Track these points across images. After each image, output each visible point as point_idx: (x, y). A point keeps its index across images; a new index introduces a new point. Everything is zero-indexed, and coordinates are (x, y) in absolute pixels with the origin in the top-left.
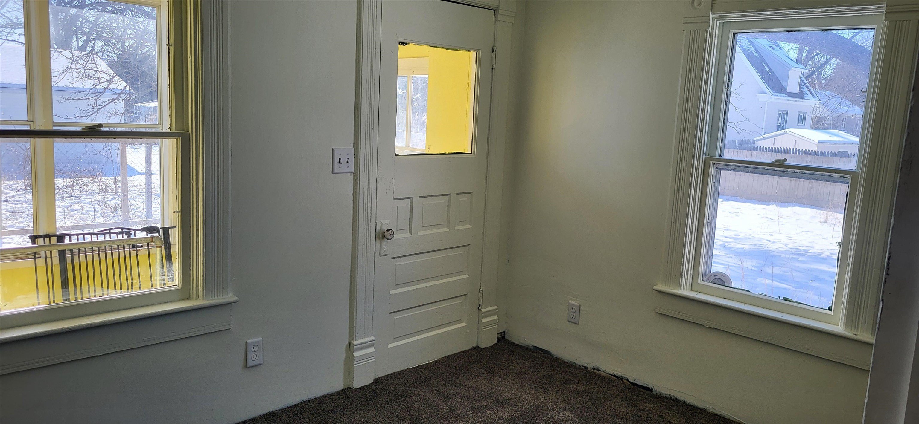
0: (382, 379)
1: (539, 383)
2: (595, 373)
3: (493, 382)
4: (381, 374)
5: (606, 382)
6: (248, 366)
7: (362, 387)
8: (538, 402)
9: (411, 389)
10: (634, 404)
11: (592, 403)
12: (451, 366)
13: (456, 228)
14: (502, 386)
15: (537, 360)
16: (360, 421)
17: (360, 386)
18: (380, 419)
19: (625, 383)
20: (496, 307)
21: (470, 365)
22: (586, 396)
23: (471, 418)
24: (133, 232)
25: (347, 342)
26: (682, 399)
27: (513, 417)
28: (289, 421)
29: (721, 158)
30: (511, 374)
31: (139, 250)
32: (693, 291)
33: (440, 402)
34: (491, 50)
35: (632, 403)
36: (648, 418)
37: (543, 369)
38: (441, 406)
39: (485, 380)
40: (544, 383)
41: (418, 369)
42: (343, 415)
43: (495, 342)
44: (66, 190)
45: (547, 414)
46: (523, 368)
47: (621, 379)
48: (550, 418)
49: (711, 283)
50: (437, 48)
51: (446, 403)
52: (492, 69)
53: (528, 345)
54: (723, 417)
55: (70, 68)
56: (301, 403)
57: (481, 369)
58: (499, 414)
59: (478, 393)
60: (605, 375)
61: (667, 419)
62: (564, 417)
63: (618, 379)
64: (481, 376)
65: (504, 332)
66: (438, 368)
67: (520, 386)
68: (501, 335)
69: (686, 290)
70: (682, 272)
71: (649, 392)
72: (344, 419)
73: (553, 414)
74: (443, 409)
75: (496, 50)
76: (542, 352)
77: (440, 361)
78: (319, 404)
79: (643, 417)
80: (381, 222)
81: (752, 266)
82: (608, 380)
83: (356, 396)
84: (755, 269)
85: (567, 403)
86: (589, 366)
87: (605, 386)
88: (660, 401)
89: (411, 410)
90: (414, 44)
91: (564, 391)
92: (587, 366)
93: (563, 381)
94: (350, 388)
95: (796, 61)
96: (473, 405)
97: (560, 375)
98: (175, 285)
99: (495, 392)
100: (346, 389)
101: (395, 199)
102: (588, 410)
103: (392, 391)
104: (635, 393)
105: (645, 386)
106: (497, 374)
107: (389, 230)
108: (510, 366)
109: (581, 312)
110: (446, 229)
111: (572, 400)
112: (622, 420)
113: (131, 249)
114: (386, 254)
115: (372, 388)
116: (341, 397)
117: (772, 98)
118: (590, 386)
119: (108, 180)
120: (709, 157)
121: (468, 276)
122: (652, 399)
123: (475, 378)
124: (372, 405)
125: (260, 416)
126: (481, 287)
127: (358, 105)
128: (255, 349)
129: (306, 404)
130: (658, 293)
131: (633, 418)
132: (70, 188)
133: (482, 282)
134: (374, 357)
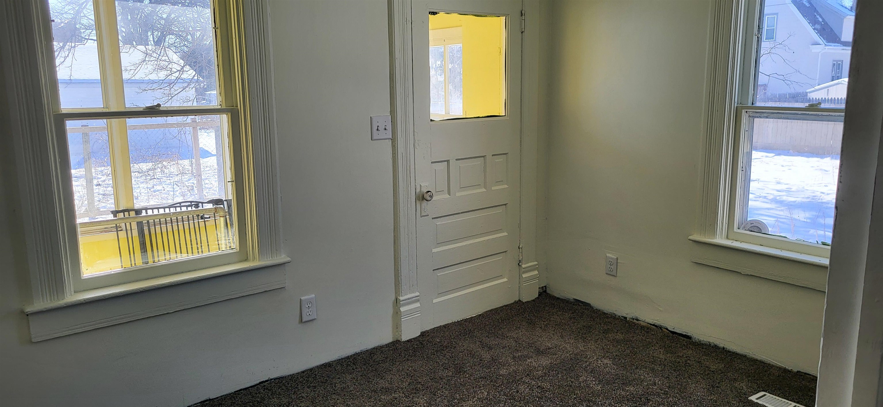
0: (429, 332)
1: (579, 333)
2: (634, 323)
3: (534, 333)
4: (428, 327)
5: (646, 331)
6: (303, 321)
7: (410, 339)
8: (577, 351)
9: (455, 340)
10: (672, 351)
11: (630, 351)
12: (494, 319)
13: (493, 188)
14: (542, 337)
15: (577, 311)
16: (408, 370)
17: (408, 339)
18: (426, 368)
19: (664, 331)
20: (536, 263)
21: (512, 317)
22: (625, 344)
23: (512, 367)
24: (200, 205)
25: (394, 298)
26: (721, 345)
27: (552, 364)
28: (343, 371)
29: (753, 105)
30: (552, 325)
31: (207, 221)
32: (729, 239)
33: (483, 352)
34: (520, 14)
35: (671, 350)
36: (686, 364)
37: (583, 320)
38: (484, 356)
39: (526, 331)
40: (584, 333)
41: (462, 322)
42: (392, 365)
43: (537, 296)
44: (149, 173)
45: (586, 362)
46: (564, 319)
47: (660, 327)
48: (589, 365)
49: (747, 230)
50: (466, 16)
51: (489, 353)
52: (522, 33)
53: (568, 298)
54: (763, 362)
55: (144, 61)
56: (354, 355)
57: (523, 321)
58: (539, 362)
59: (520, 344)
60: (644, 325)
61: (706, 365)
62: (602, 364)
63: (657, 328)
64: (522, 328)
65: (545, 286)
66: (481, 321)
67: (560, 336)
68: (543, 289)
69: (722, 239)
70: (717, 222)
71: (688, 340)
72: (393, 368)
73: (591, 362)
74: (486, 358)
75: (524, 14)
76: (583, 304)
77: (483, 315)
78: (370, 355)
79: (681, 363)
80: (420, 185)
81: (805, 218)
82: (647, 329)
83: (404, 348)
84: (808, 221)
85: (606, 351)
86: (629, 317)
87: (644, 335)
88: (699, 348)
89: (455, 360)
90: (444, 13)
91: (603, 340)
92: (626, 316)
93: (602, 330)
94: (399, 341)
95: (850, 9)
96: (515, 354)
97: (599, 325)
98: (234, 249)
99: (536, 342)
100: (395, 341)
101: (432, 163)
102: (626, 357)
103: (438, 342)
104: (674, 341)
105: (684, 333)
106: (538, 326)
107: (428, 192)
108: (551, 318)
109: (618, 264)
110: (484, 189)
111: (611, 348)
112: (660, 366)
113: (199, 220)
114: (427, 214)
115: (419, 340)
116: (390, 349)
117: (825, 48)
118: (629, 336)
119: (185, 163)
120: (741, 105)
121: (507, 234)
122: (691, 346)
123: (517, 329)
124: (419, 355)
125: (317, 366)
126: (521, 245)
127: (393, 74)
128: (309, 305)
129: (359, 356)
130: (693, 242)
131: (671, 364)
132: (153, 171)
133: (521, 239)
134: (420, 312)
